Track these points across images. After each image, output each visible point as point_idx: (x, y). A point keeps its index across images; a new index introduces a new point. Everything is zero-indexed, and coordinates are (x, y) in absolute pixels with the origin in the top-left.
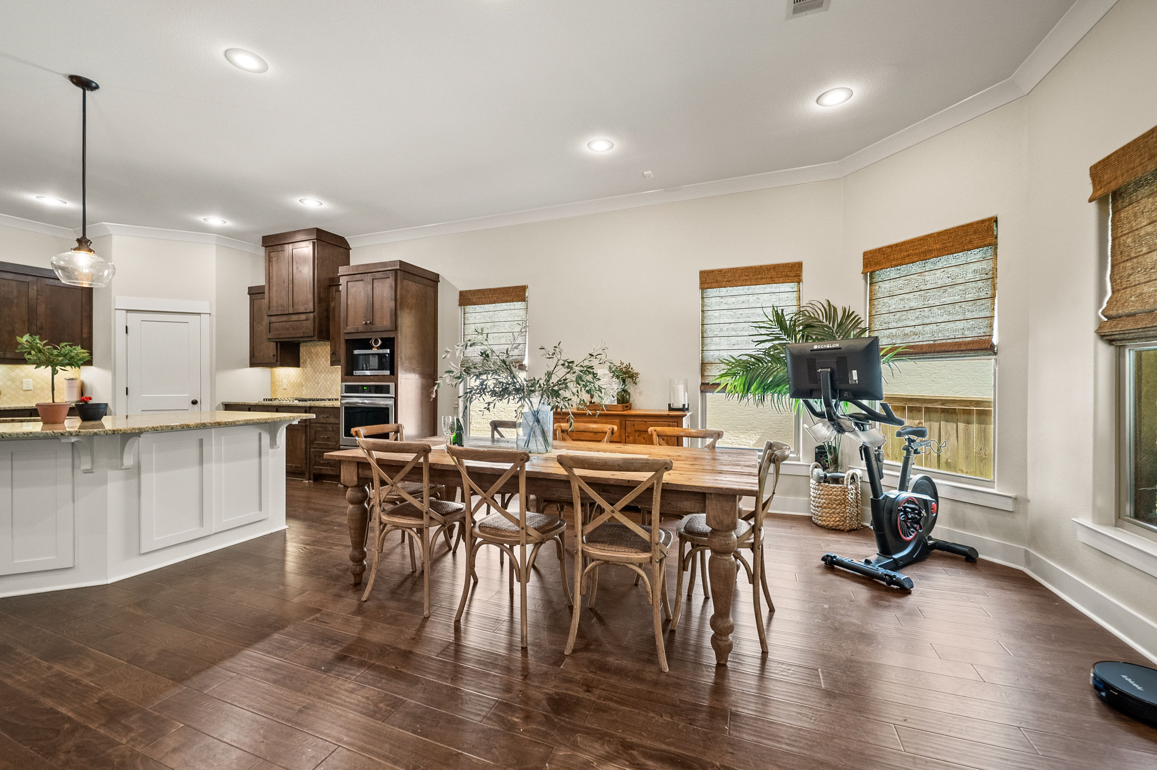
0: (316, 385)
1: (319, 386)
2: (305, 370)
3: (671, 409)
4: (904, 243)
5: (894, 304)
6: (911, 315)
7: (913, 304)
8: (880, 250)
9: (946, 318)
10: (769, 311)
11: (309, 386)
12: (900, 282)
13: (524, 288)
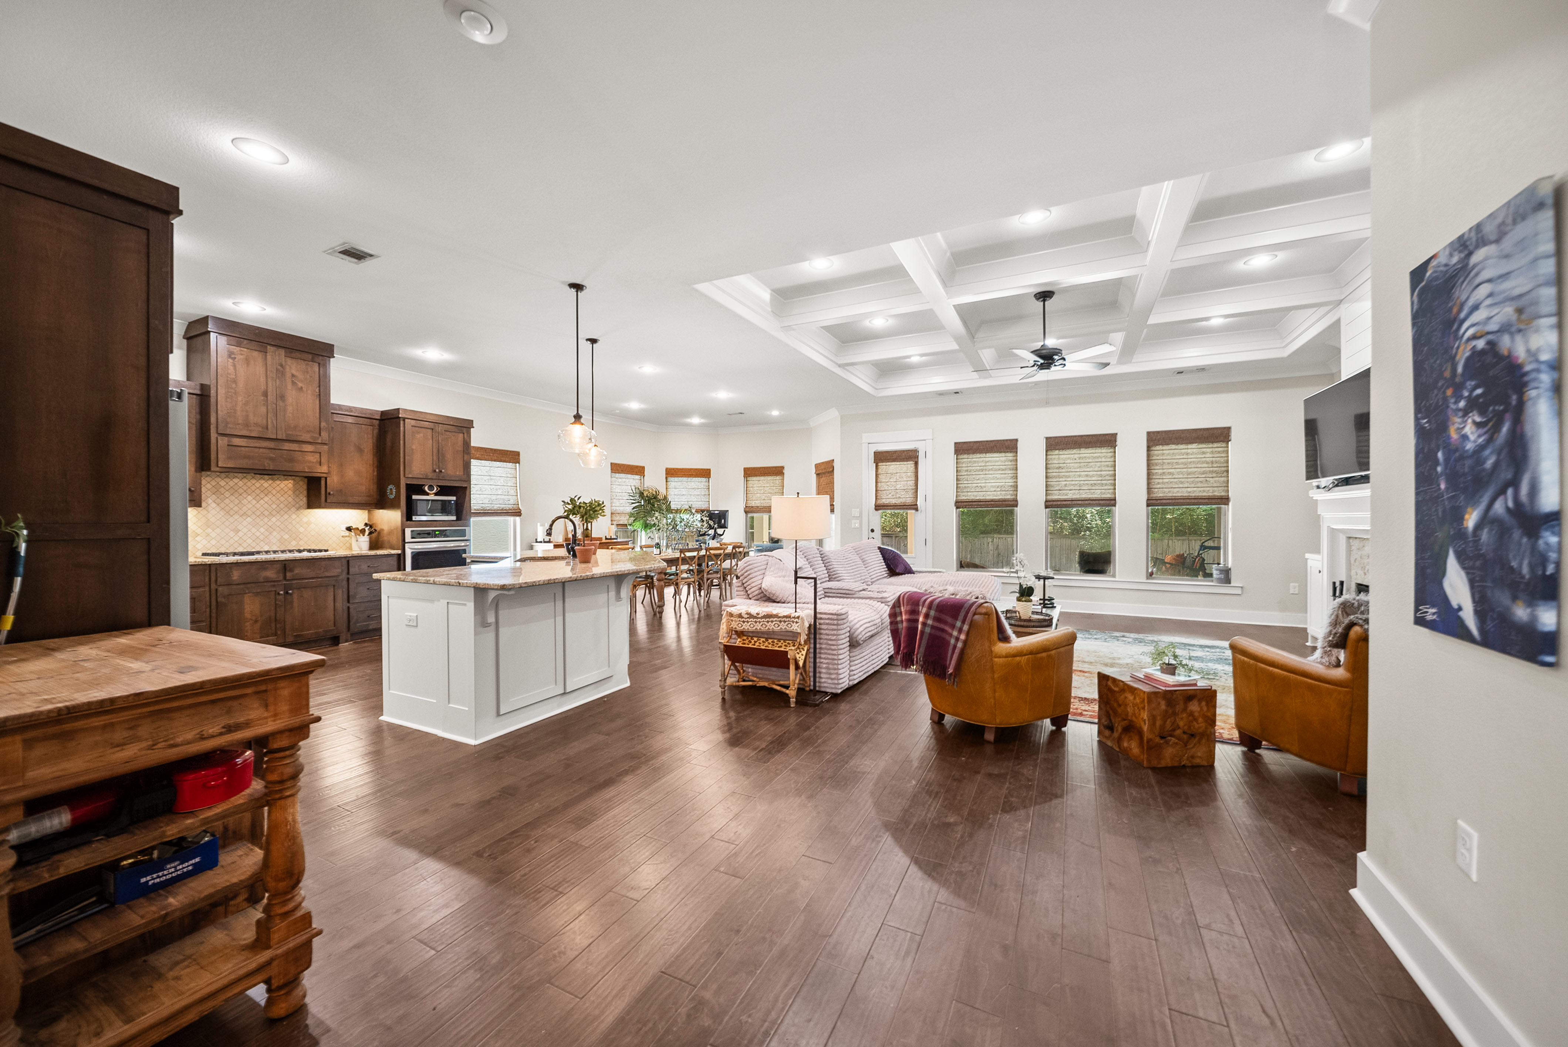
0: (232, 534)
1: (240, 534)
2: (204, 512)
3: (606, 539)
4: (683, 469)
5: (676, 492)
6: (684, 497)
7: (684, 493)
8: (673, 469)
9: (695, 500)
10: (633, 488)
11: (213, 535)
12: (679, 484)
13: (518, 454)
